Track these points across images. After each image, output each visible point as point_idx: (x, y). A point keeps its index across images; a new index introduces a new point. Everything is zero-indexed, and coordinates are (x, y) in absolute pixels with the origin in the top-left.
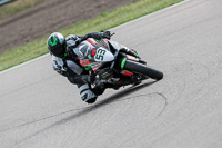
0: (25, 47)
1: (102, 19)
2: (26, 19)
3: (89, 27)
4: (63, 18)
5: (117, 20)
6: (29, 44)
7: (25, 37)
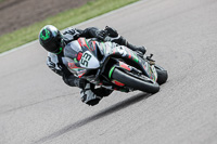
0: (12, 35)
1: (88, 7)
2: (14, 7)
3: (75, 15)
4: (49, 6)
5: (103, 8)
6: (17, 32)
7: (12, 24)
